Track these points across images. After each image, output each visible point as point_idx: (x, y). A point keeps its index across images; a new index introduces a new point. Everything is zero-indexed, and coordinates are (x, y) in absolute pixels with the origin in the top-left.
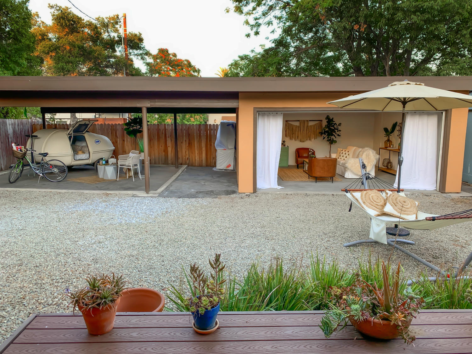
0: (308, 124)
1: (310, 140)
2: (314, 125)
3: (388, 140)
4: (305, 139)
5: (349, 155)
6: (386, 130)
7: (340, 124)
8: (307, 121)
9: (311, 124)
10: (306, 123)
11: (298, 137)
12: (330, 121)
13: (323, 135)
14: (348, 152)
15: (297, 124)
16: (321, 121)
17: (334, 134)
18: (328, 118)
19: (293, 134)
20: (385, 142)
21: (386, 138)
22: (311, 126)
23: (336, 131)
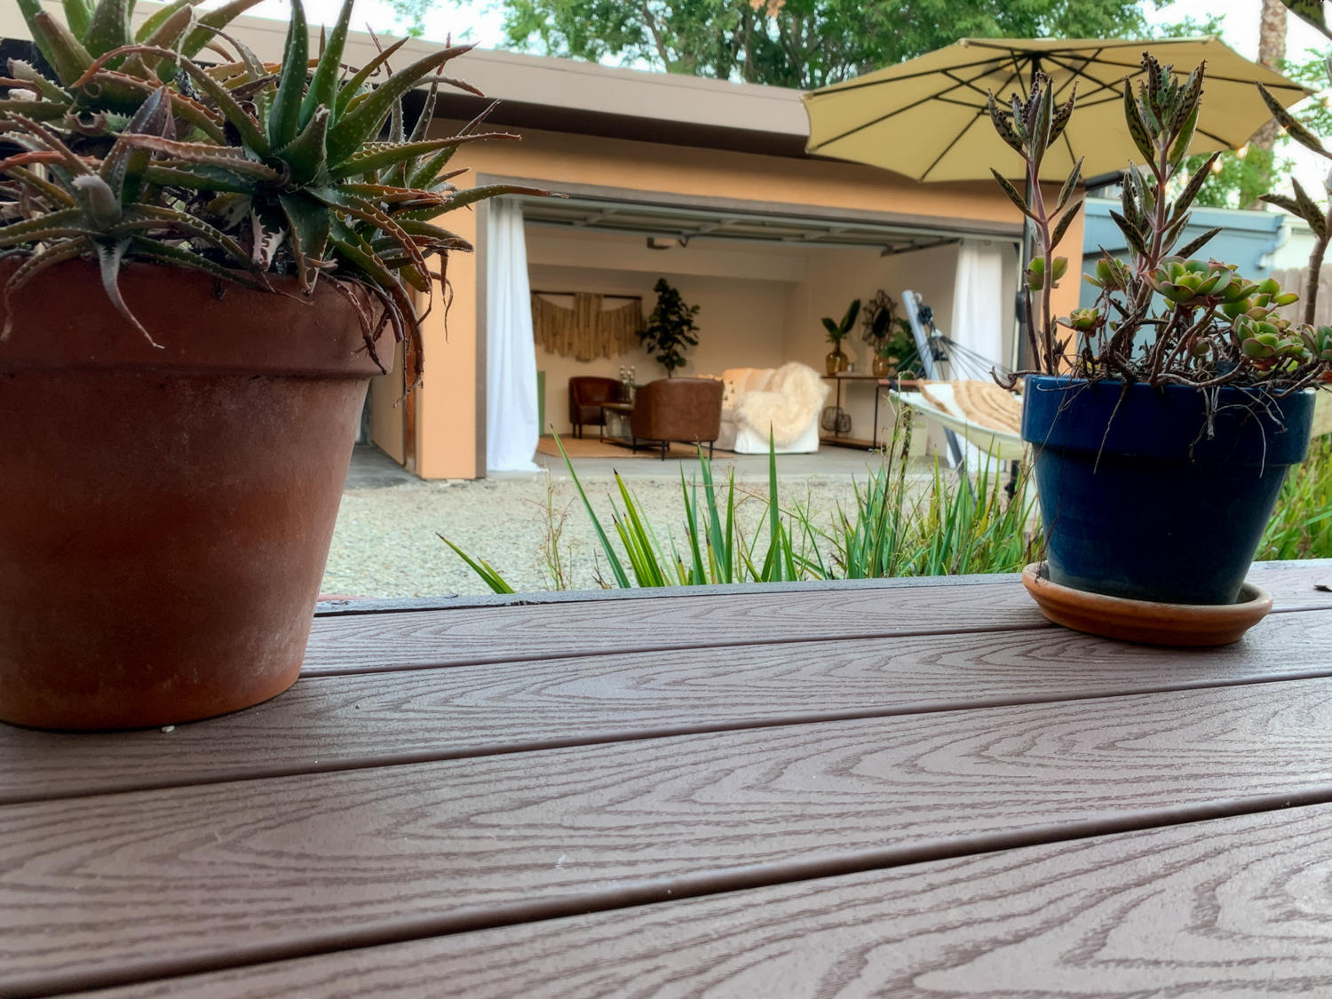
0: (599, 306)
1: (607, 356)
2: (618, 311)
3: (838, 353)
4: (592, 355)
5: (733, 392)
6: (829, 324)
7: (695, 309)
8: (598, 296)
9: (609, 305)
10: (594, 300)
11: (570, 345)
12: (668, 296)
13: (647, 340)
14: (731, 383)
15: (567, 303)
16: (638, 299)
17: (680, 337)
18: (662, 286)
19: (555, 335)
20: (828, 358)
21: (831, 347)
22: (609, 313)
23: (685, 328)
